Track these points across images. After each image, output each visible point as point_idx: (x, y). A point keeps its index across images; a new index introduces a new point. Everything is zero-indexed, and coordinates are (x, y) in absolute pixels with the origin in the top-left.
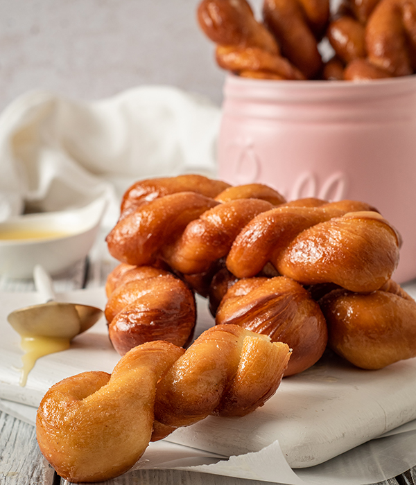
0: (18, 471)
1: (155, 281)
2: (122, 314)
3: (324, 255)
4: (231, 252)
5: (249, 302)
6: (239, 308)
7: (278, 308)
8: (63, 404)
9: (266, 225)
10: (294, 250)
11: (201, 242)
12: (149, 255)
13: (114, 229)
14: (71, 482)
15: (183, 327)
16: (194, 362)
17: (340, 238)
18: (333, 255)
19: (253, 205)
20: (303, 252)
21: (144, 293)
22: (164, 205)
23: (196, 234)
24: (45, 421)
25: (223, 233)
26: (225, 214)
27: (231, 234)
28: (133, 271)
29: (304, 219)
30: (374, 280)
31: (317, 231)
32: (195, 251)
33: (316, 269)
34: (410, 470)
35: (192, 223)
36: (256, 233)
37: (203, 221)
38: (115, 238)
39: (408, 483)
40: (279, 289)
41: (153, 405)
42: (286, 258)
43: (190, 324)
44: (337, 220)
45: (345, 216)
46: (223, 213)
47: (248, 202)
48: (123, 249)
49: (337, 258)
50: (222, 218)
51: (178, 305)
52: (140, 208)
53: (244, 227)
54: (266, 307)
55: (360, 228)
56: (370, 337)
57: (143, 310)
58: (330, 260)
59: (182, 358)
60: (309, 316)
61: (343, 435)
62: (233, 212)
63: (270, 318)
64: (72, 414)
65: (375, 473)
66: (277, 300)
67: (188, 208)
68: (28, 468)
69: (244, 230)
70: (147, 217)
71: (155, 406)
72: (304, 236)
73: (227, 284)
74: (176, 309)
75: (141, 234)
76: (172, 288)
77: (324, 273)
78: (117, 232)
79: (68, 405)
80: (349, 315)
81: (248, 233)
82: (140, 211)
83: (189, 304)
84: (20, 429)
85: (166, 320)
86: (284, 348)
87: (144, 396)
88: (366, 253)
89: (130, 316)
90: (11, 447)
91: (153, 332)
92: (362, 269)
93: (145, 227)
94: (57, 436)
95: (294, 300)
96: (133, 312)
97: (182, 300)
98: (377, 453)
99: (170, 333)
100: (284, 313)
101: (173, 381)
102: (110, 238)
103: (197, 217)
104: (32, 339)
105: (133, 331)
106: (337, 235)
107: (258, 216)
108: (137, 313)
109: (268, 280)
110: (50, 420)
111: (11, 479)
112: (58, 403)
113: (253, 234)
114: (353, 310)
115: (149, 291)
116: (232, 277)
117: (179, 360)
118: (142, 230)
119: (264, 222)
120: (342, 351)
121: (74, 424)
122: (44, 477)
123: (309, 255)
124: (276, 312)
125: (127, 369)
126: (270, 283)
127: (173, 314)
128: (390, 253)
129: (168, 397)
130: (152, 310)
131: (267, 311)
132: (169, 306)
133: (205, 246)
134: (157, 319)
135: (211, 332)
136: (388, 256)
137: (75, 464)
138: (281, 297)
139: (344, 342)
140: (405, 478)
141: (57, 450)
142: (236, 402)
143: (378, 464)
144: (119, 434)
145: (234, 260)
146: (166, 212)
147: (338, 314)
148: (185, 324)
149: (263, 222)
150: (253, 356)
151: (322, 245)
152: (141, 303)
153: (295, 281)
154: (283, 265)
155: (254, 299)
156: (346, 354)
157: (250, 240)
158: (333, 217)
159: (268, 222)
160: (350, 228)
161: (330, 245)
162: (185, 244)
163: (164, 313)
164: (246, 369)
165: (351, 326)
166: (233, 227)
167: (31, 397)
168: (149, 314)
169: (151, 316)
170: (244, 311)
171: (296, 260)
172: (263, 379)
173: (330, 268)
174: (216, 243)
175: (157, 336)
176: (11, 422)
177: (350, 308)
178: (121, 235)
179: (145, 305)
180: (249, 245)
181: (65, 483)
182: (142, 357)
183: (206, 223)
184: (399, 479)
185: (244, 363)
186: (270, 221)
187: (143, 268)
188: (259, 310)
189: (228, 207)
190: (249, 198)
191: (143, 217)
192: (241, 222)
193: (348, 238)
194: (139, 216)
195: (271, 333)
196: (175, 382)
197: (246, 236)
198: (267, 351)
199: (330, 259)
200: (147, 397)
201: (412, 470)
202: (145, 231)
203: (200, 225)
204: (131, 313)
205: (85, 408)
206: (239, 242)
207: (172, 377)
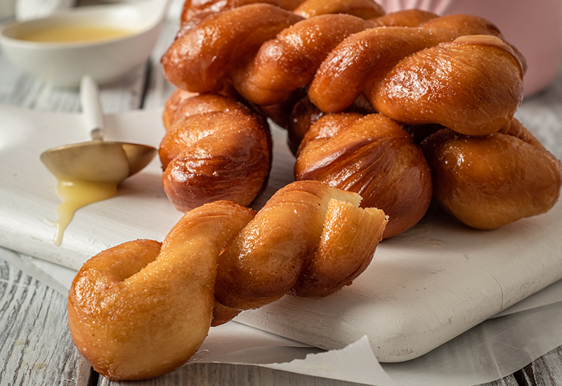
0: (47, 362)
1: (220, 118)
2: (178, 160)
3: (430, 91)
4: (314, 82)
5: (335, 148)
6: (323, 155)
7: (371, 158)
8: (100, 284)
9: (358, 51)
10: (392, 83)
11: (277, 69)
12: (215, 81)
13: (171, 48)
14: (110, 381)
15: (254, 178)
16: (266, 232)
17: (450, 70)
18: (440, 91)
19: (342, 23)
20: (404, 86)
21: (206, 133)
22: (231, 21)
23: (271, 58)
24: (77, 307)
25: (305, 58)
26: (308, 33)
27: (315, 59)
28: (195, 101)
29: (405, 43)
30: (491, 122)
31: (422, 59)
32: (271, 79)
33: (420, 109)
34: (531, 363)
35: (266, 44)
36: (345, 61)
37: (280, 42)
38: (172, 59)
39: (529, 383)
40: (372, 132)
41: (213, 285)
42: (382, 92)
43: (262, 173)
44: (447, 46)
45: (457, 40)
46: (304, 32)
47: (336, 19)
48: (182, 74)
49: (446, 95)
50: (303, 38)
51: (247, 150)
52: (203, 23)
53: (330, 52)
54: (356, 155)
55: (475, 58)
56: (485, 192)
57: (204, 156)
58: (437, 98)
59: (250, 225)
60: (410, 167)
61: (450, 320)
62: (318, 32)
63: (360, 170)
64: (111, 299)
65: (489, 367)
66: (370, 147)
67: (261, 25)
68: (59, 358)
69: (331, 55)
70: (211, 36)
71: (215, 285)
72: (406, 65)
73: (310, 118)
74: (244, 155)
75: (204, 56)
76: (240, 128)
77: (429, 113)
78: (175, 52)
79: (107, 288)
80: (459, 164)
81: (335, 60)
82: (203, 27)
83: (262, 149)
84: (53, 301)
85: (233, 170)
86: (378, 215)
87: (202, 276)
88: (482, 89)
89: (188, 163)
90: (40, 327)
91: (216, 184)
92: (477, 108)
93: (208, 47)
94: (92, 326)
95: (392, 147)
96: (191, 159)
97: (252, 144)
98: (490, 338)
99: (238, 185)
100: (378, 163)
101: (239, 255)
102: (166, 59)
103: (272, 36)
104: (70, 184)
105: (190, 182)
106: (446, 65)
107: (349, 38)
108: (196, 160)
109: (360, 119)
110: (84, 306)
111: (37, 373)
112: (94, 285)
113: (341, 61)
114: (464, 158)
115: (212, 132)
116: (315, 109)
117: (247, 228)
118: (206, 51)
119: (356, 47)
120: (450, 207)
121: (114, 313)
122: (78, 371)
123: (411, 90)
124: (369, 161)
125: (182, 241)
126: (361, 123)
127: (243, 162)
128: (512, 88)
129: (232, 274)
130: (215, 157)
131: (358, 161)
132: (235, 152)
133: (282, 73)
134: (221, 169)
135: (287, 191)
136: (510, 94)
137: (115, 360)
138: (375, 143)
139: (453, 197)
140: (526, 375)
141: (92, 344)
142: (318, 281)
143: (492, 354)
144: (169, 325)
145: (318, 91)
146: (235, 29)
147: (446, 162)
148: (256, 174)
149: (354, 47)
150: (340, 226)
151: (428, 78)
152: (202, 147)
153: (393, 120)
154: (379, 100)
155: (341, 145)
156: (455, 211)
157: (337, 68)
158: (441, 42)
159: (360, 47)
160: (463, 58)
161: (437, 78)
162: (257, 69)
163: (231, 161)
164: (330, 242)
165: (461, 178)
166: (317, 51)
167: (68, 258)
168: (211, 162)
169: (213, 165)
170: (328, 160)
171: (394, 95)
172: (352, 255)
173: (437, 107)
174: (296, 70)
175: (221, 190)
176: (42, 289)
177: (461, 156)
178: (180, 56)
179: (207, 150)
180: (336, 75)
181: (103, 381)
182: (200, 225)
183: (284, 44)
184: (518, 376)
185: (328, 233)
186: (363, 45)
187: (207, 97)
188: (348, 160)
189: (311, 25)
190: (338, 13)
191: (206, 35)
192: (327, 45)
193: (460, 71)
194: (201, 34)
195: (362, 189)
196: (241, 256)
197: (333, 64)
198: (357, 220)
199: (437, 95)
200: (206, 277)
201: (534, 364)
202: (209, 53)
203: (276, 47)
204: (190, 160)
205: (128, 292)
206: (324, 71)
207: (238, 249)
